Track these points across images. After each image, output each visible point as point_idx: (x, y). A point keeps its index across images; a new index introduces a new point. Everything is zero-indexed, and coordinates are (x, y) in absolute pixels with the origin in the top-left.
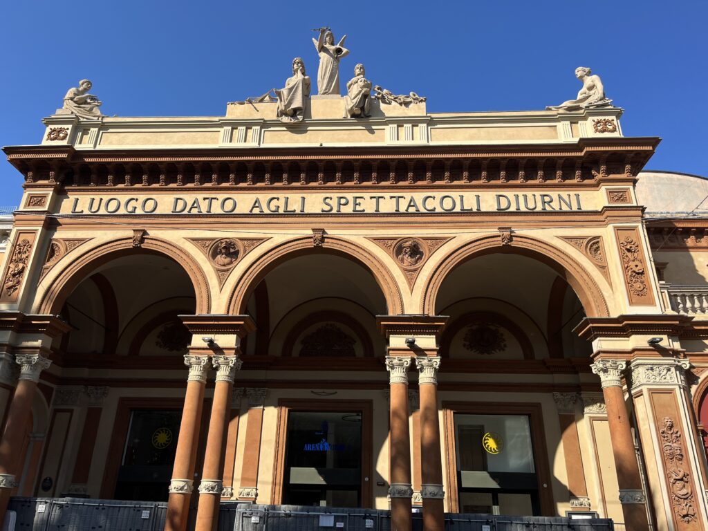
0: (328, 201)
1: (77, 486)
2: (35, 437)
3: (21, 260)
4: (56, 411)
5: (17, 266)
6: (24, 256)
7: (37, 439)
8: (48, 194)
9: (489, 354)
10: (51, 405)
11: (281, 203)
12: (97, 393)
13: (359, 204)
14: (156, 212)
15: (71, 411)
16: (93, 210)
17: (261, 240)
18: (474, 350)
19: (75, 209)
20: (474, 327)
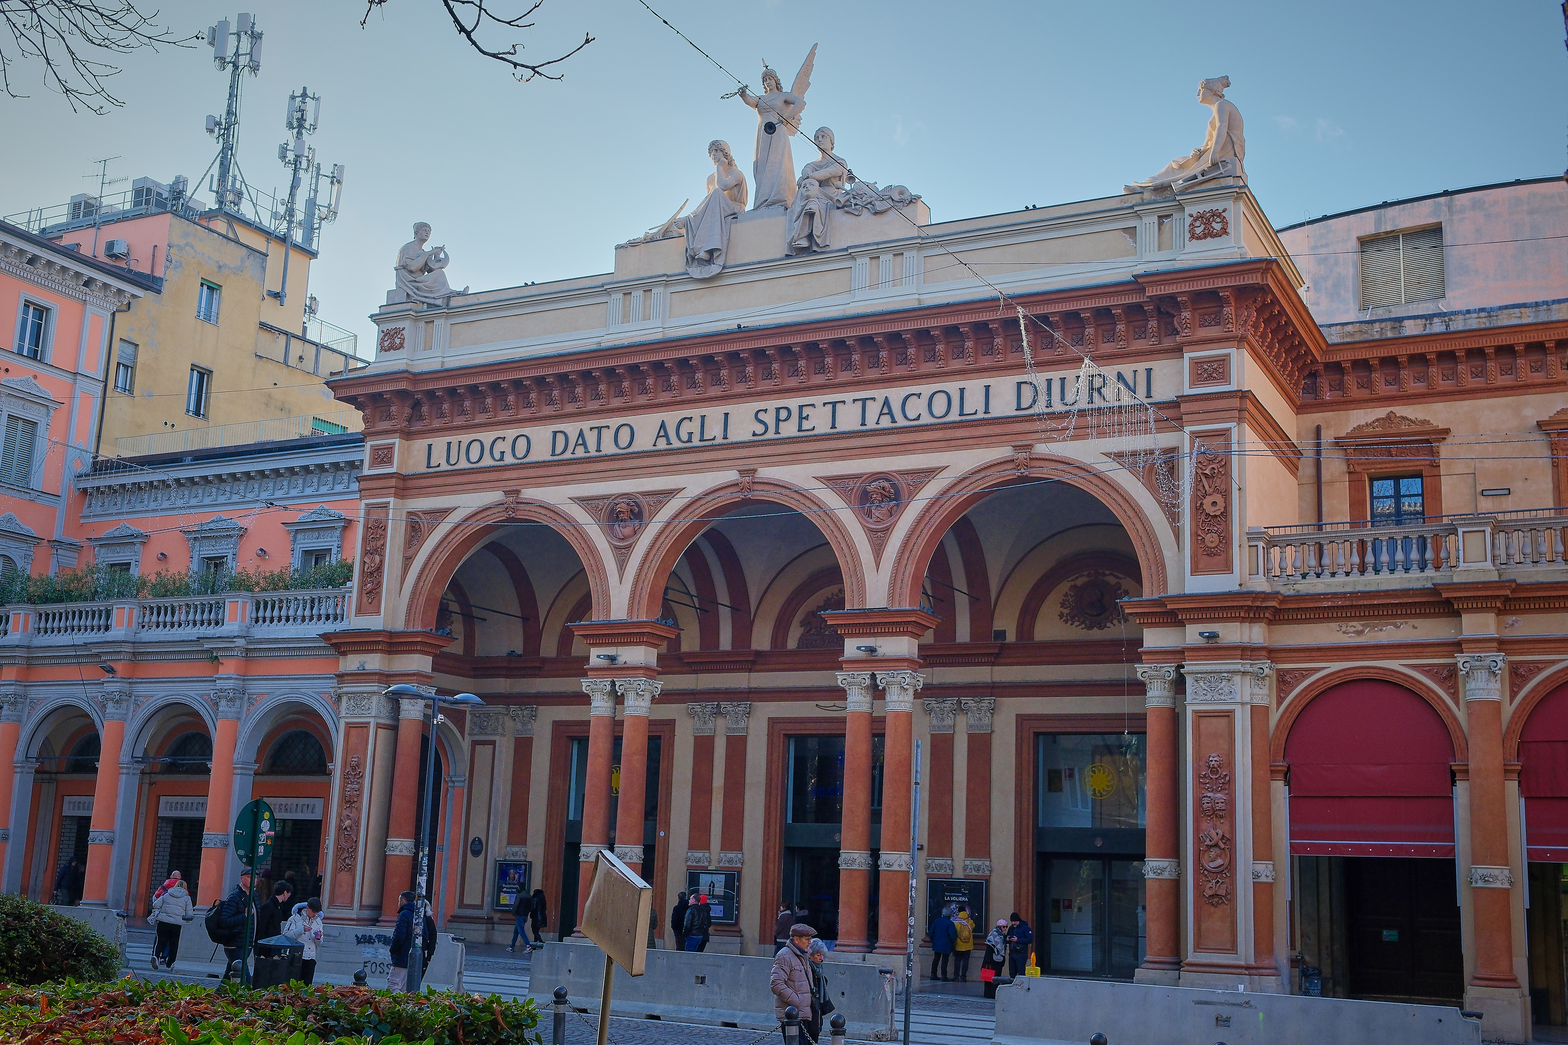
0: (761, 416)
1: (515, 849)
2: (453, 782)
3: (376, 550)
4: (475, 743)
5: (372, 561)
6: (379, 544)
7: (456, 784)
8: (394, 444)
9: (1101, 628)
10: (466, 735)
11: (694, 427)
12: (523, 716)
13: (807, 418)
14: (531, 458)
15: (493, 743)
16: (452, 462)
17: (670, 493)
18: (1077, 623)
19: (429, 462)
20: (1080, 582)
